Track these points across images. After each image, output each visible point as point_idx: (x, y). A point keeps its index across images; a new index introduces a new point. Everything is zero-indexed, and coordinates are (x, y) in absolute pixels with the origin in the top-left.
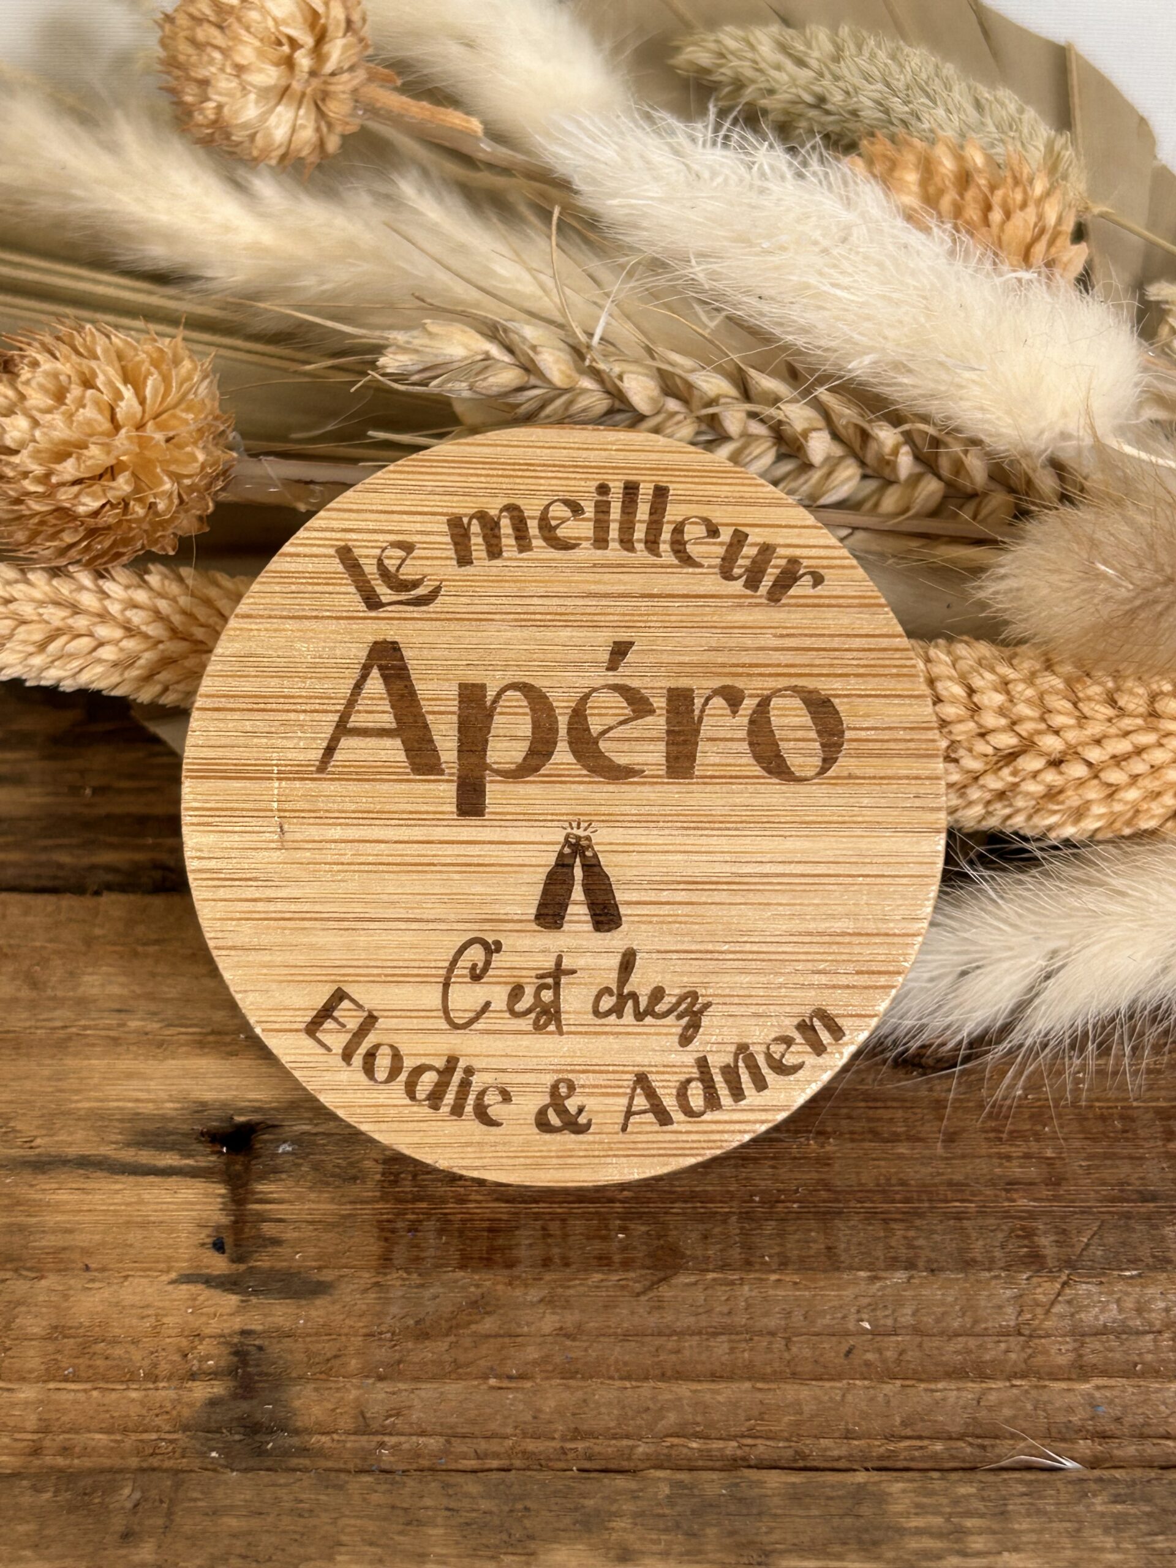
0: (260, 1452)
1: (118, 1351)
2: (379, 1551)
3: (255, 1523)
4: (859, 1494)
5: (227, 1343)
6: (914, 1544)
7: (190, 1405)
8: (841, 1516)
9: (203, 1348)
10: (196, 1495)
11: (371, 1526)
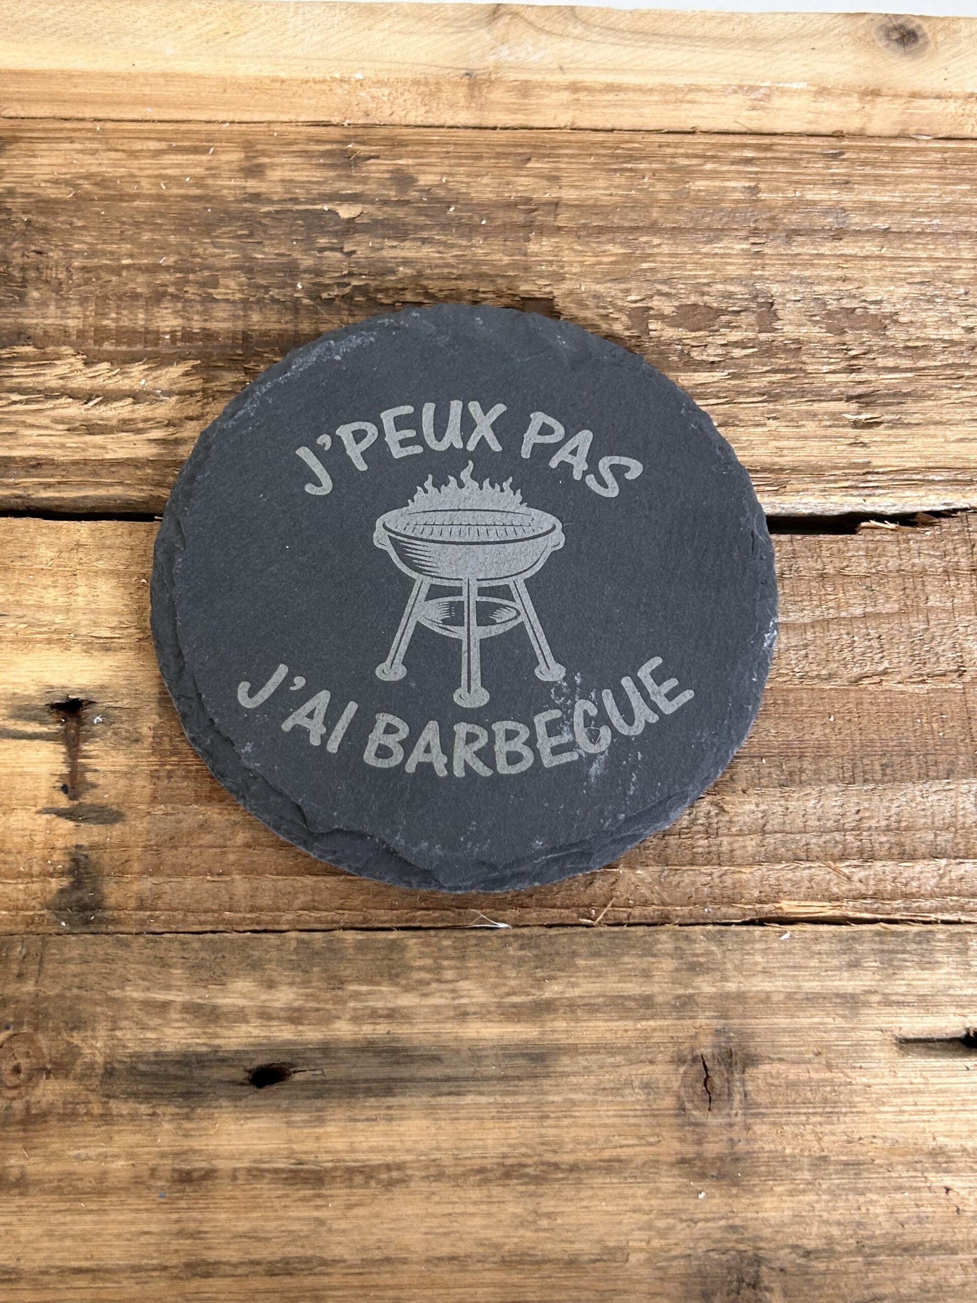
0: (87, 922)
1: (10, 858)
2: (147, 983)
3: (85, 967)
4: (393, 945)
5: (70, 854)
6: (417, 975)
7: (50, 892)
8: (382, 960)
9: (55, 857)
10: (54, 951)
11: (143, 968)
